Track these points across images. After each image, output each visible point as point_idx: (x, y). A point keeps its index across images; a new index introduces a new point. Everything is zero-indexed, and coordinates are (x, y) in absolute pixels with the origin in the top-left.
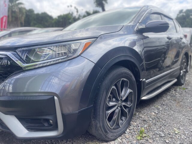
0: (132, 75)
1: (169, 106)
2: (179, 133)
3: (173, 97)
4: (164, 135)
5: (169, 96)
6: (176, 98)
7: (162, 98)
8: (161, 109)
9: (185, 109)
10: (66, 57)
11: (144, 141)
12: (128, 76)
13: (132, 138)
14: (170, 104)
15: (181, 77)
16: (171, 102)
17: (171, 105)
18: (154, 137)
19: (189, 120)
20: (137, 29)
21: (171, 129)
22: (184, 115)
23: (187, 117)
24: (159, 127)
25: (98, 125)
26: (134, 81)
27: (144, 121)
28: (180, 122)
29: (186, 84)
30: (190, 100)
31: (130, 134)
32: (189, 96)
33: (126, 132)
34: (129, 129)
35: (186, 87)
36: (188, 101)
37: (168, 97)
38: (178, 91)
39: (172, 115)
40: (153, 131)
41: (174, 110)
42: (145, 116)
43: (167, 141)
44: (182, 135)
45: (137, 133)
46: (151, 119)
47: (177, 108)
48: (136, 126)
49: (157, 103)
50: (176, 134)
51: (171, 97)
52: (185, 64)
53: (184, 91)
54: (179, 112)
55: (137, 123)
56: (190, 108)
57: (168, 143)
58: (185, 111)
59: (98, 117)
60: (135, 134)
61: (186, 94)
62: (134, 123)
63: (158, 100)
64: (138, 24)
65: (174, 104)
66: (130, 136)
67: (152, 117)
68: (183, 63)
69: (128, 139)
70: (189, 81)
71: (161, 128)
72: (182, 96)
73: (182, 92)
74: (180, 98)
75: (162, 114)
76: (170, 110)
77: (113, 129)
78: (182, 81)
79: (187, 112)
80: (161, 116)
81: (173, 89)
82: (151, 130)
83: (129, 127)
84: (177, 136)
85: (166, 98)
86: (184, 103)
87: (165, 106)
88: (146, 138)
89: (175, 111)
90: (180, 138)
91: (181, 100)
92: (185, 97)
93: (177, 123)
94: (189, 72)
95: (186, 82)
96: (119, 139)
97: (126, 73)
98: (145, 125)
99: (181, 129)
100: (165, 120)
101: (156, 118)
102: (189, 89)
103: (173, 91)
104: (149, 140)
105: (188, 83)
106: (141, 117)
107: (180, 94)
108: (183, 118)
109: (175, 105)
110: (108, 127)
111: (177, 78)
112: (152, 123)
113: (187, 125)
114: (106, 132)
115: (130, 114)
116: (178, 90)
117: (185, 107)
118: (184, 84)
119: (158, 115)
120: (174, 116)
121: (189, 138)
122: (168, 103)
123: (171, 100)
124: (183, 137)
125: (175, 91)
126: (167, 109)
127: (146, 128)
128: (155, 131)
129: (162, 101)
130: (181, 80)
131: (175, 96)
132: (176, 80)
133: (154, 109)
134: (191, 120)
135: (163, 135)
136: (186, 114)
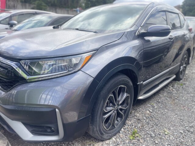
0: (130, 81)
1: (164, 104)
2: (169, 134)
3: (170, 93)
4: (155, 136)
5: (166, 92)
6: (172, 95)
7: (159, 95)
8: (156, 107)
9: (178, 107)
10: (67, 71)
11: (136, 141)
12: (126, 82)
13: (125, 137)
14: (165, 101)
15: (180, 73)
16: (167, 99)
17: (166, 103)
18: (145, 137)
19: (180, 120)
20: (139, 33)
21: (162, 129)
22: (176, 115)
23: (179, 117)
24: (152, 127)
25: (95, 129)
26: (131, 86)
27: (139, 120)
28: (172, 122)
29: (184, 79)
30: (185, 97)
31: (124, 133)
32: (185, 93)
33: (120, 131)
34: (124, 129)
35: (184, 83)
36: (184, 98)
37: (164, 94)
38: (175, 87)
39: (166, 114)
40: (145, 131)
41: (168, 108)
42: (140, 114)
43: (157, 142)
44: (171, 136)
45: (131, 133)
46: (145, 118)
47: (171, 106)
48: (130, 126)
49: (154, 100)
50: (166, 135)
51: (167, 94)
52: (186, 59)
53: (182, 87)
54: (173, 110)
55: (131, 122)
56: (183, 107)
57: (157, 143)
58: (178, 110)
59: (95, 123)
60: (129, 134)
61: (183, 91)
62: (128, 122)
63: (154, 97)
64: (140, 27)
65: (169, 101)
66: (124, 135)
67: (146, 116)
68: (184, 58)
69: (121, 138)
70: (188, 76)
71: (153, 128)
72: (178, 93)
73: (179, 88)
74: (176, 95)
75: (156, 113)
76: (165, 109)
77: (109, 130)
78: (181, 76)
79: (180, 110)
80: (154, 115)
81: (171, 84)
82: (143, 129)
83: (124, 126)
84: (166, 137)
85: (162, 95)
86: (179, 100)
87: (160, 104)
88: (138, 138)
89: (168, 110)
90: (168, 139)
91: (176, 97)
92: (181, 94)
93: (168, 122)
94: (191, 64)
95: (185, 76)
96: (113, 138)
97: (123, 80)
98: (139, 125)
99: (171, 129)
100: (158, 120)
101: (150, 117)
102: (186, 85)
103: (170, 87)
104: (140, 140)
105: (187, 78)
106: (136, 116)
107: (176, 91)
108: (175, 118)
109: (170, 103)
110: (104, 129)
111: (176, 74)
112: (145, 121)
113: (178, 125)
114: (102, 134)
115: (125, 115)
116: (176, 85)
117: (179, 105)
118: (183, 78)
119: (152, 114)
120: (167, 115)
121: (177, 139)
122: (164, 100)
123: (167, 97)
124: (171, 138)
125: (172, 87)
126: (162, 107)
127: (139, 127)
128: (147, 130)
129: (158, 98)
130: (179, 76)
131: (172, 93)
132: (175, 76)
133: (149, 107)
134: (182, 121)
135: (153, 135)
136: (178, 113)
